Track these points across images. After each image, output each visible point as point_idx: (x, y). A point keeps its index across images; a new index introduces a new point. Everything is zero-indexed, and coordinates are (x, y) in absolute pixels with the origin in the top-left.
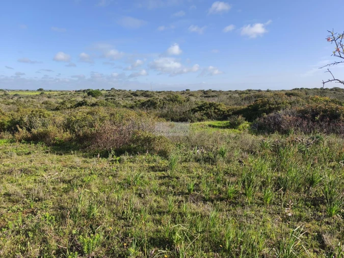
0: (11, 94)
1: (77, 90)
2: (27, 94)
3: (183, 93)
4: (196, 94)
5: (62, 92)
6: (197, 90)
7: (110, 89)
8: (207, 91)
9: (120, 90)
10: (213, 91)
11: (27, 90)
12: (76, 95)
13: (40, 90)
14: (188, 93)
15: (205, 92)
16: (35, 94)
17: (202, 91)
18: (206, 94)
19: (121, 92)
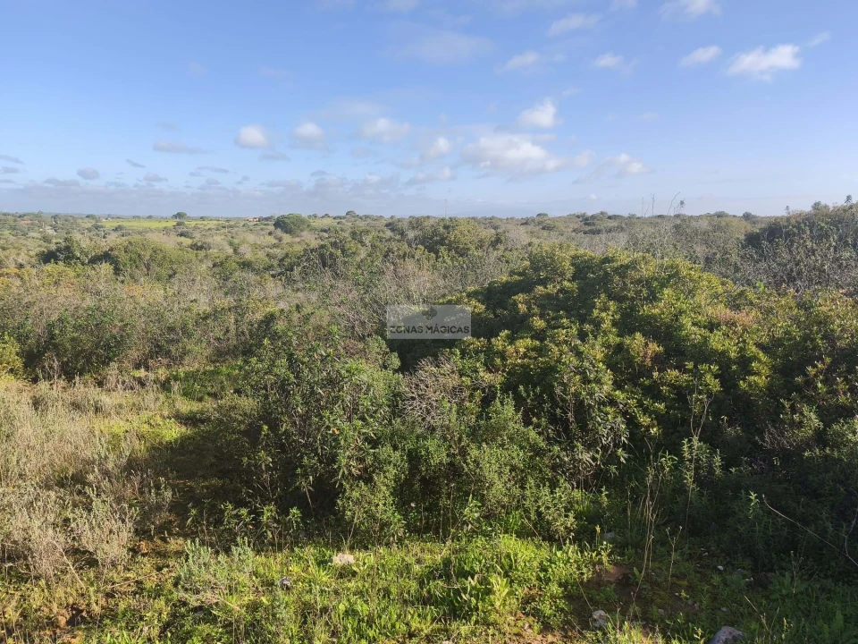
0: (109, 225)
1: (264, 217)
2: (147, 224)
3: (526, 223)
4: (561, 226)
5: (228, 221)
6: (565, 215)
7: (344, 214)
8: (593, 217)
9: (367, 217)
10: (610, 218)
11: (150, 217)
12: (259, 228)
13: (179, 215)
14: (539, 223)
15: (587, 219)
16: (164, 224)
17: (578, 217)
18: (590, 225)
19: (369, 221)
